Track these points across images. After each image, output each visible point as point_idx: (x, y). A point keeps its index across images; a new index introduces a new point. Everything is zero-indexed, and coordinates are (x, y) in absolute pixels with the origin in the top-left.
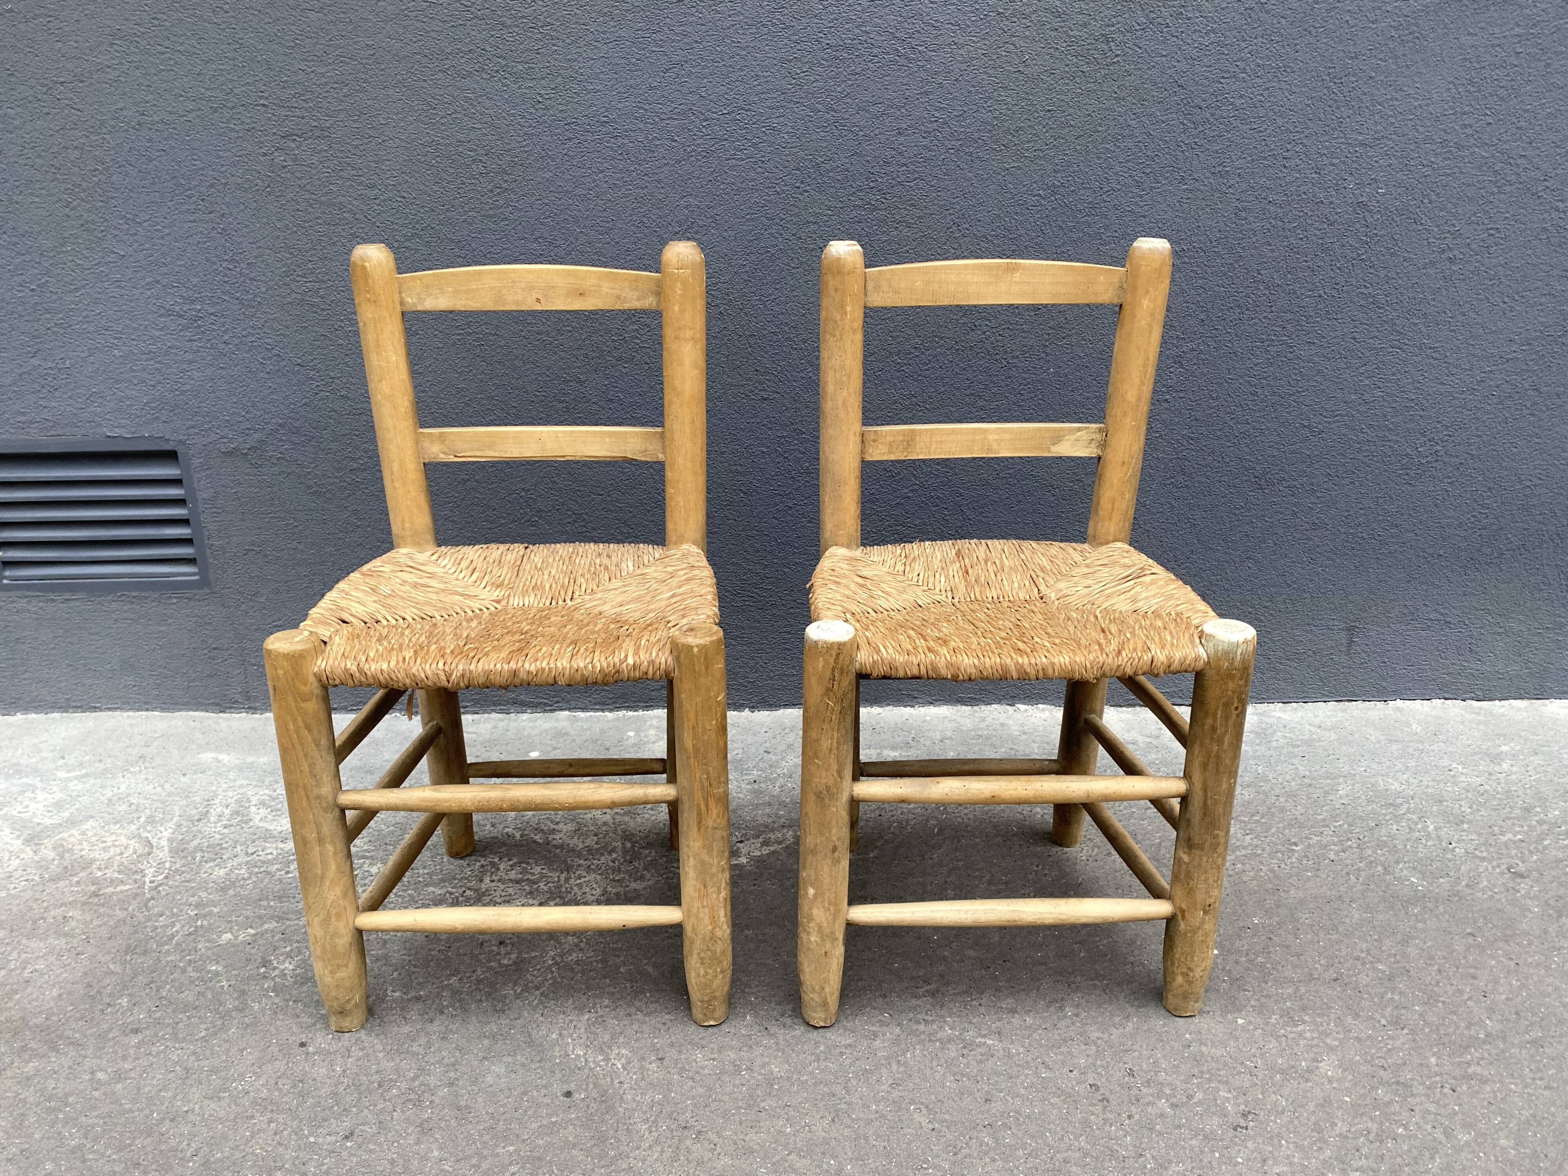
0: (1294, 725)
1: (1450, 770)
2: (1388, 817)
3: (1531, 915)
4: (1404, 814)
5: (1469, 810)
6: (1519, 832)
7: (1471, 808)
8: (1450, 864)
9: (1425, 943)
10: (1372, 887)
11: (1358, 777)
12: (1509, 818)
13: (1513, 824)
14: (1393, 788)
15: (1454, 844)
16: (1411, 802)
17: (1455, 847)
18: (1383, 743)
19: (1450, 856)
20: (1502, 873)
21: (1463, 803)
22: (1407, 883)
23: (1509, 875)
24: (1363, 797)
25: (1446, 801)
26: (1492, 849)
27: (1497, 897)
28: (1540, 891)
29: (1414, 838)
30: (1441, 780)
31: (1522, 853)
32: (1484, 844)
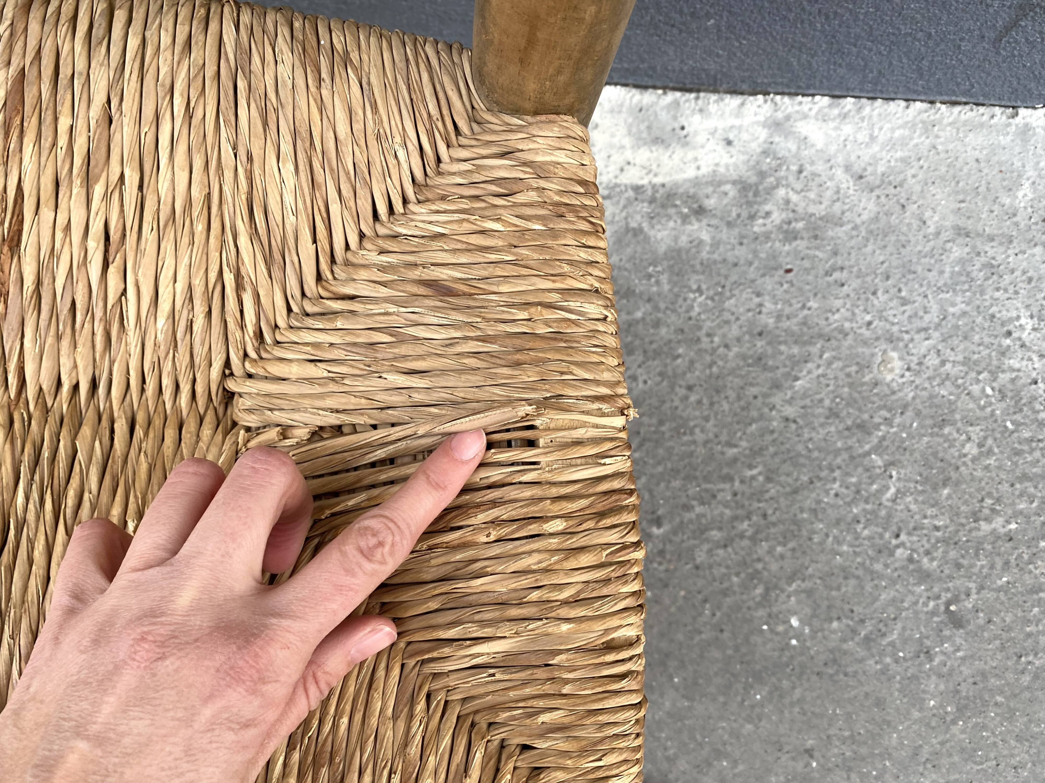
0: (820, 167)
1: (1009, 333)
2: (839, 460)
3: (916, 714)
4: (868, 454)
5: (975, 451)
6: (1017, 514)
7: (980, 445)
8: (868, 587)
9: (733, 768)
10: (726, 635)
11: (850, 340)
12: (1025, 477)
13: (1021, 495)
14: (889, 378)
15: (903, 537)
16: (897, 420)
17: (897, 546)
18: (944, 236)
19: (878, 567)
20: (934, 613)
21: (976, 432)
22: (781, 628)
23: (943, 617)
24: (827, 402)
25: (953, 423)
26: (953, 554)
27: (894, 667)
28: (963, 659)
29: (849, 518)
30: (976, 363)
31: (992, 567)
32: (945, 541)
